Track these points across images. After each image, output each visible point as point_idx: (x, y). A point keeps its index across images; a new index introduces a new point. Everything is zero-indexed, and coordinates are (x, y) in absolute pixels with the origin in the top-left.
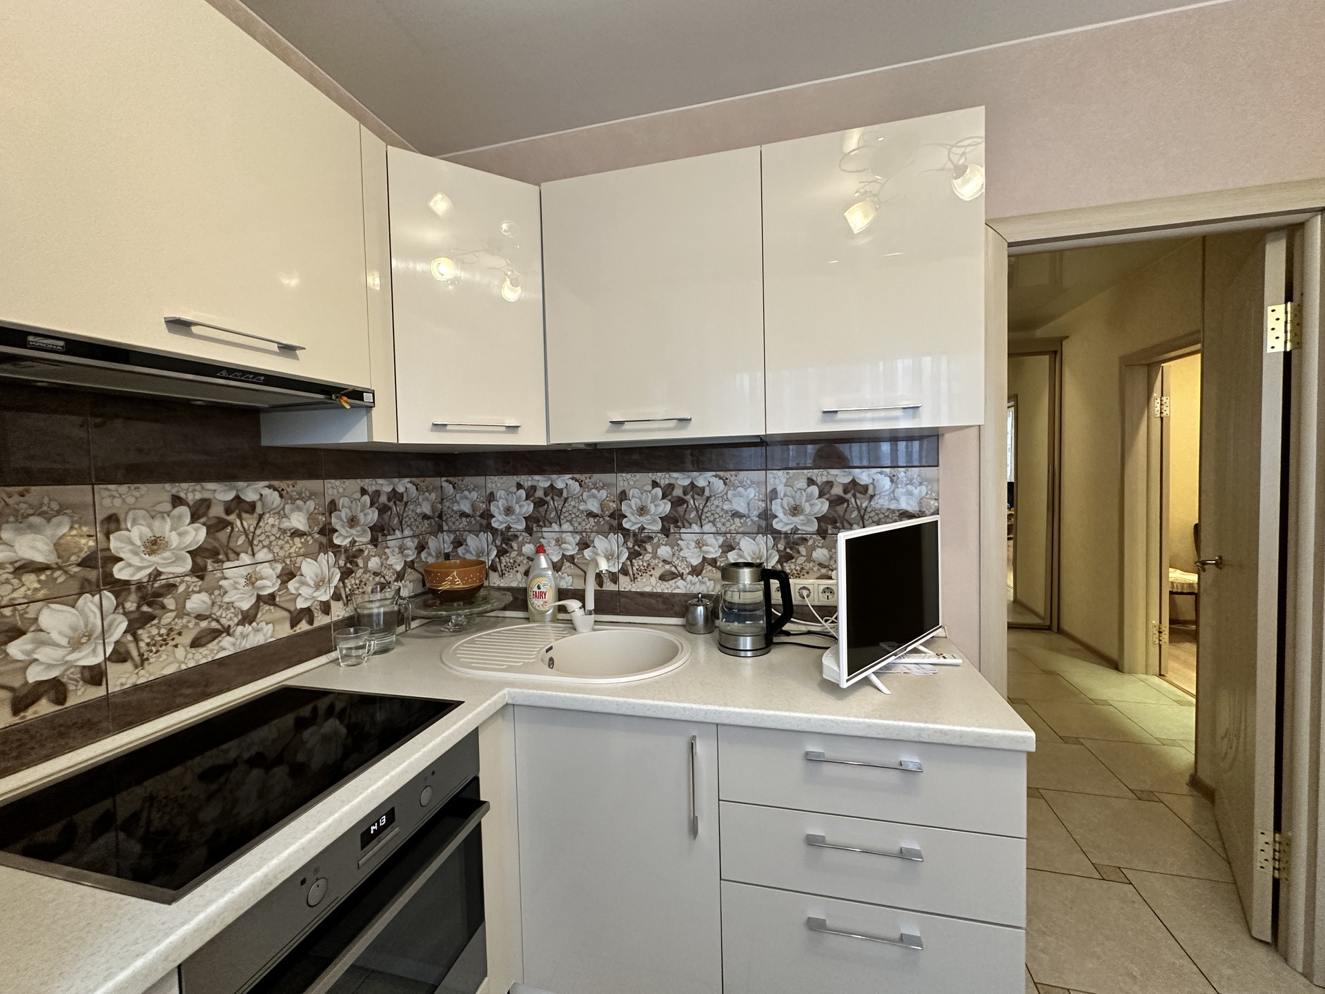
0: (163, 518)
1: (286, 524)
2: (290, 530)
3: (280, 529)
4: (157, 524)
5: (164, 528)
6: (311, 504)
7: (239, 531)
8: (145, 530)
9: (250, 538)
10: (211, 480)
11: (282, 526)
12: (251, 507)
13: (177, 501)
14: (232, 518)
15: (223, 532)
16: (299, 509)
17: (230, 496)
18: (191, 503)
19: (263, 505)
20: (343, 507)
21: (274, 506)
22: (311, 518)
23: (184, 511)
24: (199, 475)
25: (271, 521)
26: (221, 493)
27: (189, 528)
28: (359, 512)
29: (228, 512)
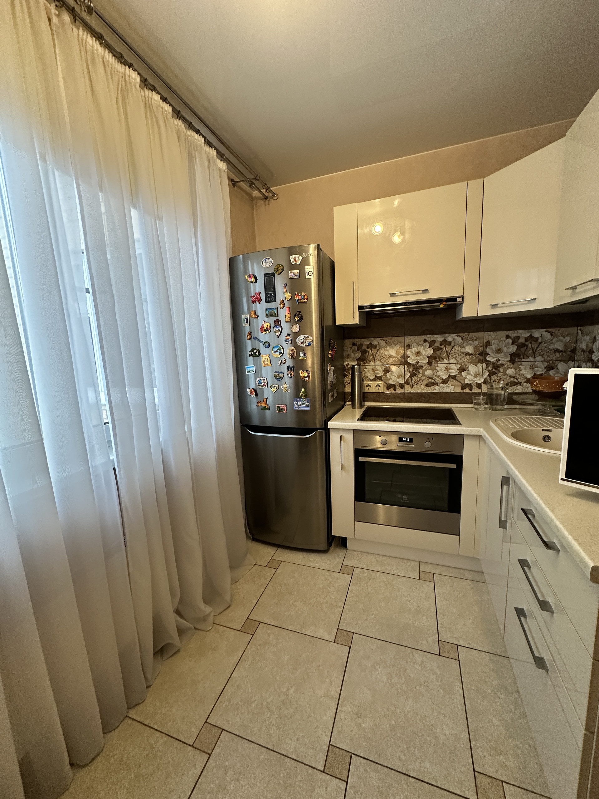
0: (421, 346)
1: (463, 350)
2: (465, 352)
3: (460, 352)
4: (419, 347)
5: (421, 349)
6: (476, 343)
7: (444, 351)
8: (416, 349)
9: (448, 354)
10: (436, 334)
11: (462, 351)
12: (450, 343)
13: (425, 341)
14: (442, 347)
15: (438, 351)
16: (470, 344)
17: (442, 339)
18: (429, 342)
19: (454, 343)
20: (494, 344)
21: (459, 343)
22: (475, 348)
23: (427, 344)
24: (432, 333)
25: (457, 349)
26: (439, 338)
27: (428, 349)
28: (504, 347)
29: (441, 345)
